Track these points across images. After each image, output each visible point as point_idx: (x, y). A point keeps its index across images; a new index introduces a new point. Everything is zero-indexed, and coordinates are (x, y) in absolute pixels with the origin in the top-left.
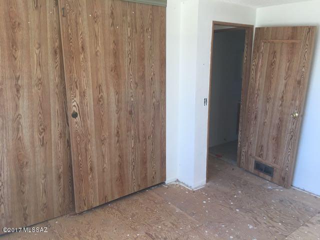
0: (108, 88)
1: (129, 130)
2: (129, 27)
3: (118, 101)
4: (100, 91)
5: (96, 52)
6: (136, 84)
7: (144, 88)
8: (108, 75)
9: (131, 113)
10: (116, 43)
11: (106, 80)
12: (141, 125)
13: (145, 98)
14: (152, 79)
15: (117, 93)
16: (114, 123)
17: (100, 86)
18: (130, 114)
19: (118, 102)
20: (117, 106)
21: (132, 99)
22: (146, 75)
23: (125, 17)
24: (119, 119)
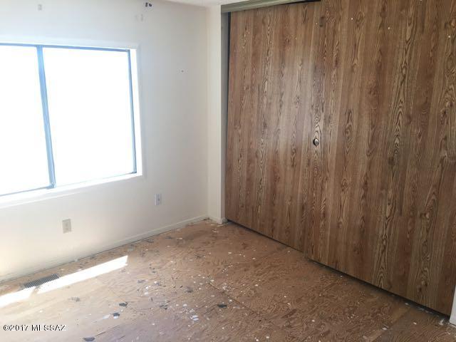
0: (360, 116)
1: (384, 187)
2: (409, 25)
3: (373, 138)
4: (349, 119)
5: (352, 67)
6: (409, 117)
7: (425, 126)
8: (364, 98)
9: (391, 161)
10: (382, 52)
11: (360, 105)
12: (407, 189)
13: (423, 144)
14: (445, 113)
15: (373, 126)
16: (362, 168)
17: (350, 112)
18: (389, 163)
19: (372, 140)
20: (370, 146)
21: (397, 141)
22: (433, 105)
23: (404, 11)
24: (370, 165)
